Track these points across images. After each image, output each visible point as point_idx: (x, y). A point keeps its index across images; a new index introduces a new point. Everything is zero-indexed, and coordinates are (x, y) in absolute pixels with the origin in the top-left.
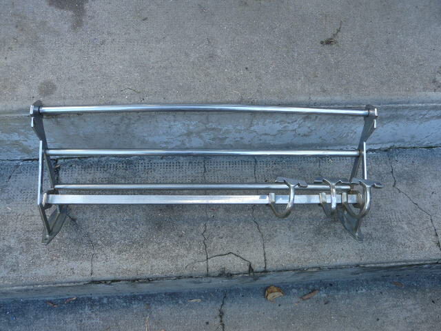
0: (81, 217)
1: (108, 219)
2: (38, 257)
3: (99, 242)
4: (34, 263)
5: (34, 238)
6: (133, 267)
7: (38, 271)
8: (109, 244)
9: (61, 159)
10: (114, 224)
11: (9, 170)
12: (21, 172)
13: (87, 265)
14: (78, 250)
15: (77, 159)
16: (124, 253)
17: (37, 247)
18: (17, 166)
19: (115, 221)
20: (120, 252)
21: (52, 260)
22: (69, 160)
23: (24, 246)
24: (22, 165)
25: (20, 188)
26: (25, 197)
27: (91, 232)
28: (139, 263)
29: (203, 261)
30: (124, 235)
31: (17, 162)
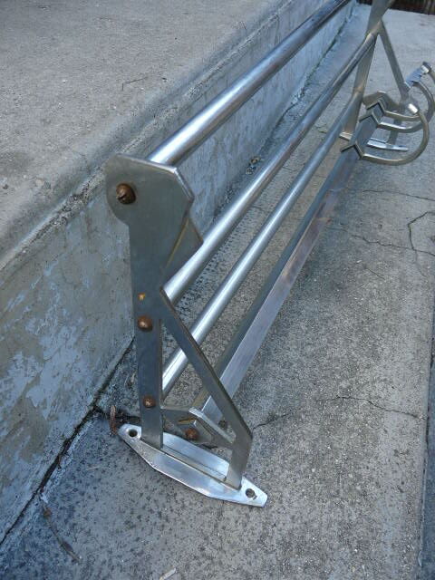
0: (270, 402)
1: (293, 355)
2: (347, 527)
3: (344, 384)
4: (363, 545)
5: (289, 526)
6: (411, 343)
7: (389, 538)
8: (353, 368)
9: (98, 398)
10: (309, 349)
11: (40, 542)
12: (72, 509)
13: (391, 421)
14: (351, 431)
15: (121, 369)
16: (379, 349)
17: (315, 526)
18: (45, 514)
19: (303, 345)
20: (375, 356)
21: (364, 494)
22: (112, 384)
23: (305, 560)
24: (52, 499)
25: (120, 523)
26: (153, 518)
27: (313, 393)
28: (403, 333)
29: (417, 256)
30: (340, 340)
31: (32, 508)
